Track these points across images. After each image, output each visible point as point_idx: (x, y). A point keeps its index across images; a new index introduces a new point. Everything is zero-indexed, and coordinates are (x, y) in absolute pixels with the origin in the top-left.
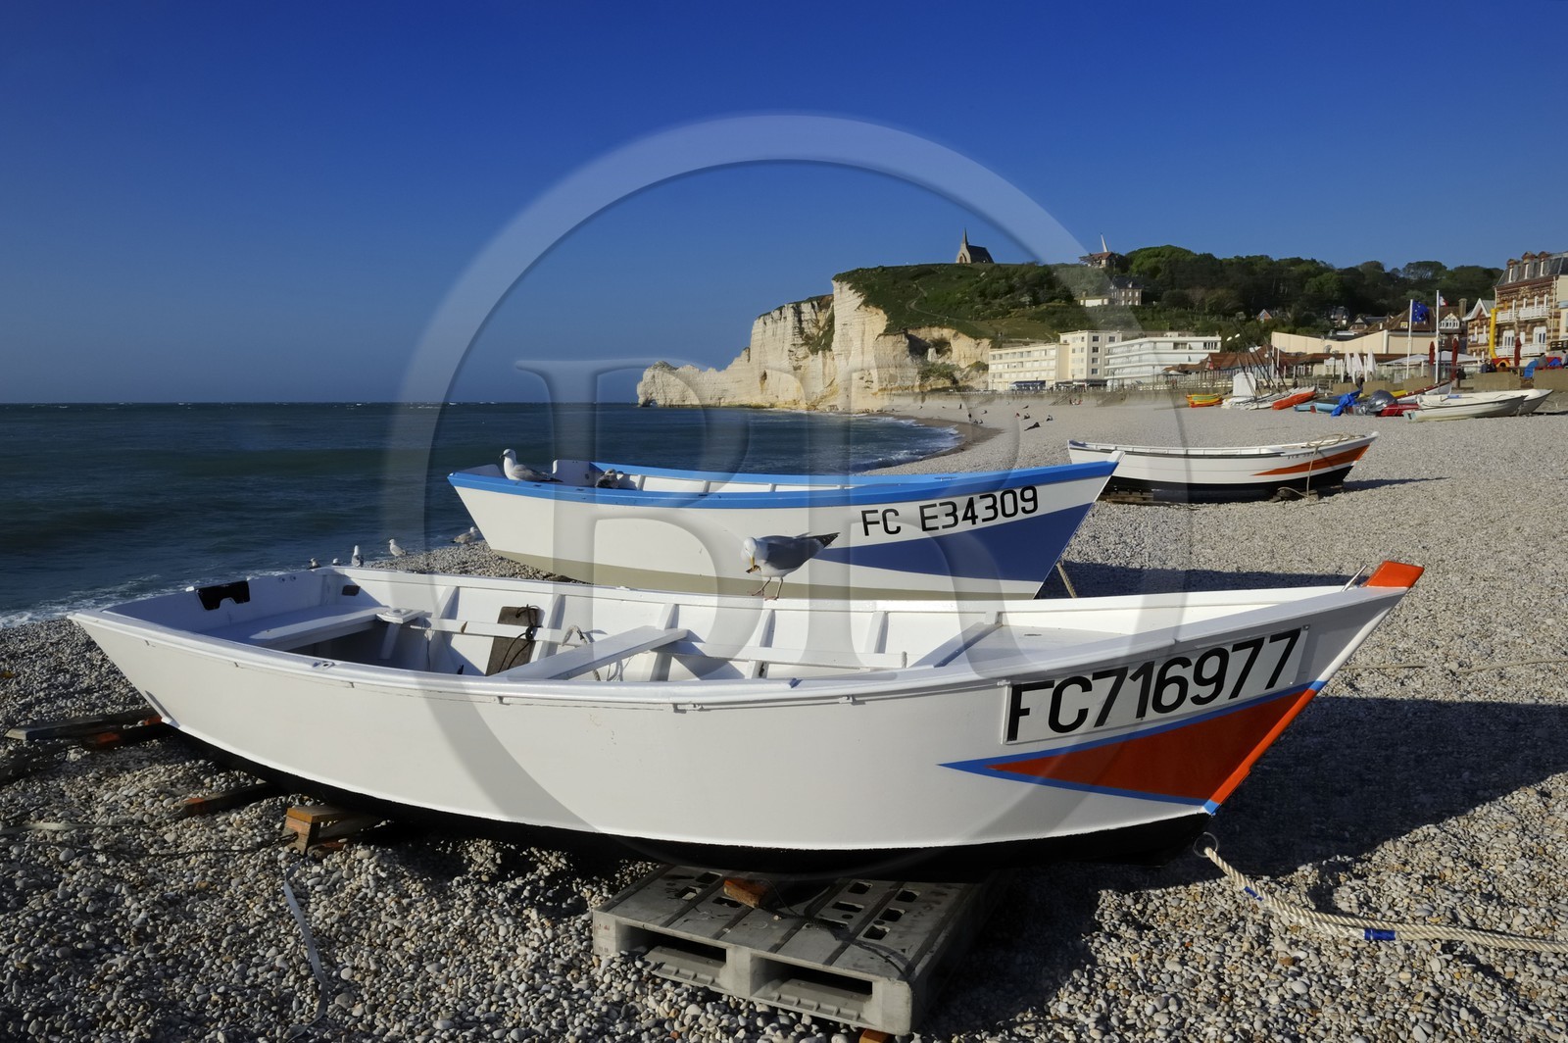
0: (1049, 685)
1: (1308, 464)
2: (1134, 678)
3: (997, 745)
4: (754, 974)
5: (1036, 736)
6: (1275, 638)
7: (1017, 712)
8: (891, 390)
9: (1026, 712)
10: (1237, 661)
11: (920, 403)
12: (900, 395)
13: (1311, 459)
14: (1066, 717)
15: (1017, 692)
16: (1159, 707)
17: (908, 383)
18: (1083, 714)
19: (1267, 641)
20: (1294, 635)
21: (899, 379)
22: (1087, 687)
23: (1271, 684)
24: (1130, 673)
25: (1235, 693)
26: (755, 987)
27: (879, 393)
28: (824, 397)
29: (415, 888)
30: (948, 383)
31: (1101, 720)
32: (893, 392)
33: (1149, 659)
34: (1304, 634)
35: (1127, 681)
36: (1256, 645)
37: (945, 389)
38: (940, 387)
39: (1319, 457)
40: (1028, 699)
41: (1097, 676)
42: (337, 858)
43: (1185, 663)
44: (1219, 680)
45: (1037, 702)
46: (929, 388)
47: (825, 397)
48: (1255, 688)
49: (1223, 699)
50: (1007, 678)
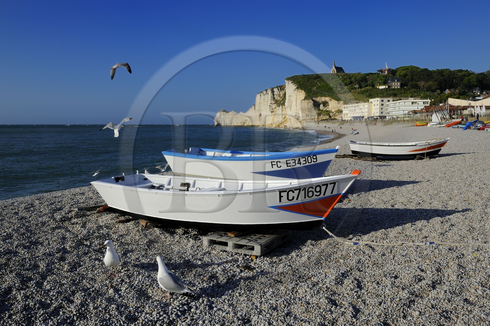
0: (286, 191)
1: (426, 148)
2: (303, 190)
3: (278, 203)
4: (233, 246)
5: (285, 202)
6: (330, 184)
7: (281, 197)
9: (282, 197)
10: (323, 188)
11: (317, 125)
12: (310, 122)
13: (426, 147)
14: (290, 198)
15: (280, 192)
16: (308, 196)
17: (313, 117)
18: (293, 197)
19: (329, 184)
20: (335, 183)
21: (310, 116)
22: (293, 192)
23: (332, 193)
24: (302, 189)
25: (324, 194)
26: (233, 249)
27: (302, 121)
28: (282, 123)
29: (167, 235)
30: (328, 117)
31: (297, 199)
32: (307, 121)
33: (305, 187)
34: (337, 183)
35: (301, 191)
36: (327, 185)
37: (326, 120)
39: (429, 146)
40: (282, 194)
41: (295, 190)
42: (151, 230)
43: (313, 188)
44: (320, 191)
45: (284, 194)
46: (321, 119)
48: (328, 194)
49: (322, 196)
50: (278, 190)
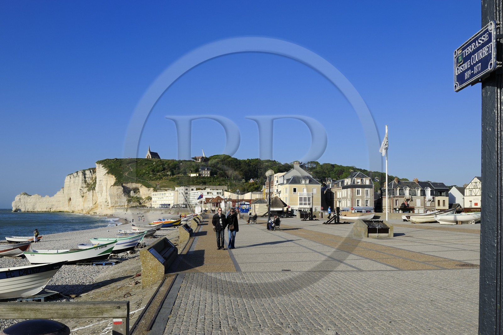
8: (116, 207)
11: (125, 212)
12: (119, 209)
17: (123, 204)
21: (119, 202)
27: (111, 208)
30: (138, 204)
38: (134, 206)
46: (130, 206)
47: (93, 209)
